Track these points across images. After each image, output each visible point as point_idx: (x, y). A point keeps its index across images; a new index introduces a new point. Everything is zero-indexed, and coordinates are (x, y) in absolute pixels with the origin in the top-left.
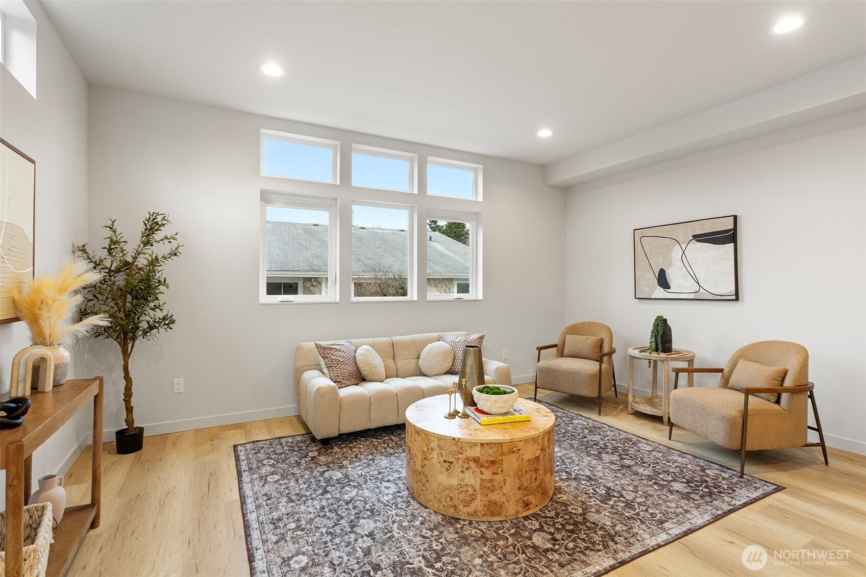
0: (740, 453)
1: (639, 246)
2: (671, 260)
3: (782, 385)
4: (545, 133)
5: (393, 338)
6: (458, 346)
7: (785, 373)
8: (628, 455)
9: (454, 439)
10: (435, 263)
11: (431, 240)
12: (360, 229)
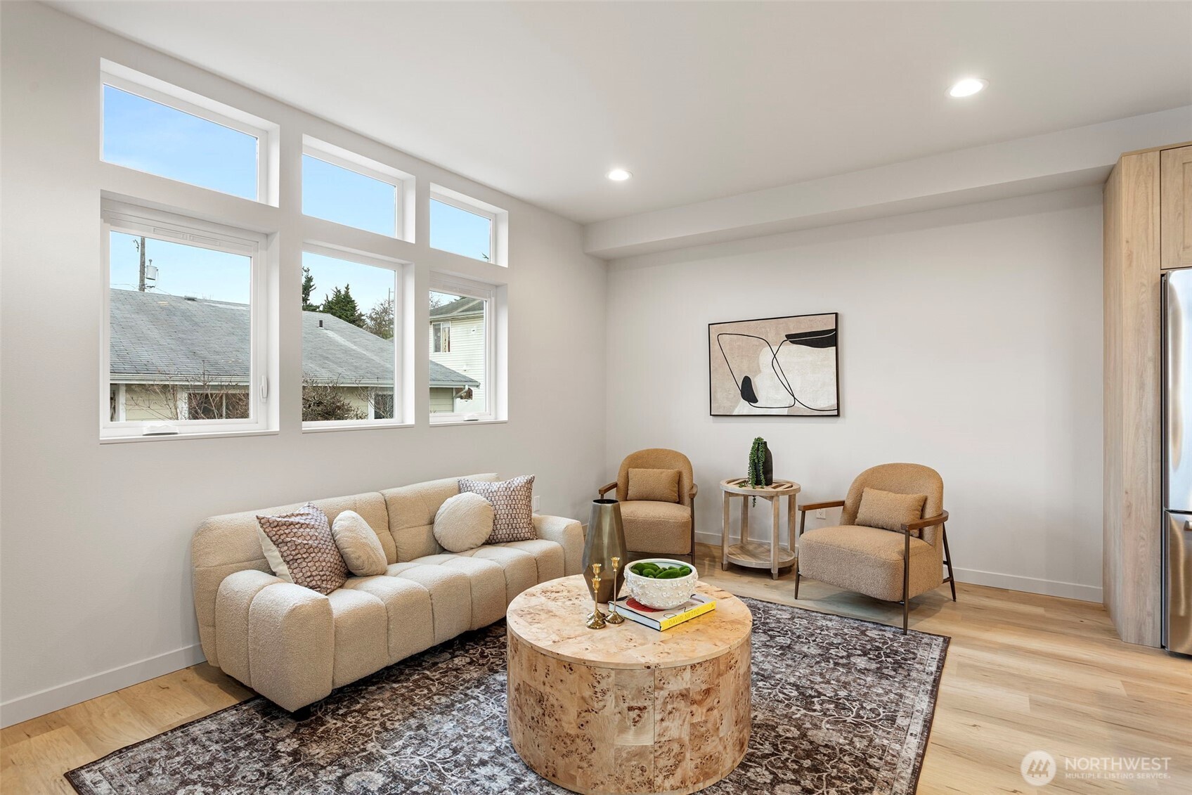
0: (902, 604)
1: (715, 347)
2: (759, 366)
3: (922, 517)
4: (619, 175)
5: (385, 491)
6: (497, 497)
7: (925, 500)
8: (773, 630)
9: (649, 667)
10: (336, 363)
11: (321, 326)
12: (186, 301)
